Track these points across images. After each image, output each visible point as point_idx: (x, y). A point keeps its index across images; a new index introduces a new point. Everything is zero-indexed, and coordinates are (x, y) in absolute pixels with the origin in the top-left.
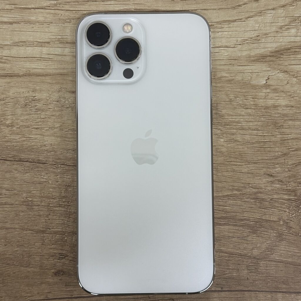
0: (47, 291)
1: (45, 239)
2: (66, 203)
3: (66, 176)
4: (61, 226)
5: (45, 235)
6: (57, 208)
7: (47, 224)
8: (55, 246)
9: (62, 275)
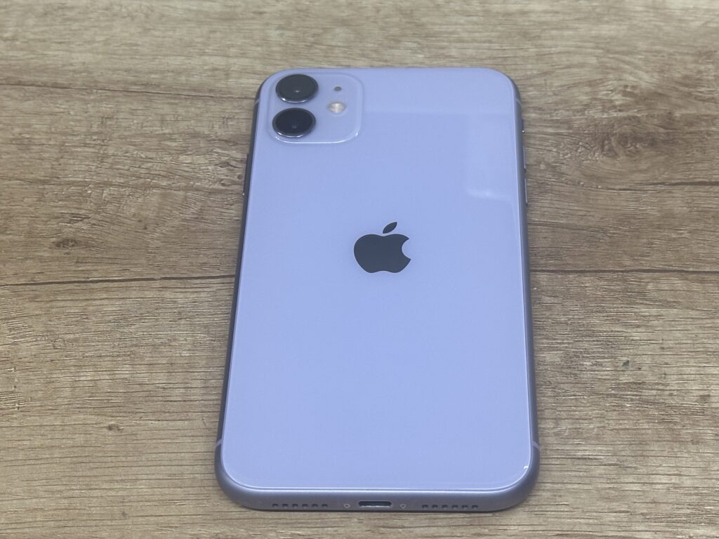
0: (34, 271)
1: (45, 192)
2: (99, 142)
3: (105, 105)
4: (83, 174)
5: (46, 186)
6: (79, 149)
7: (54, 171)
8: (66, 203)
9: (73, 246)
